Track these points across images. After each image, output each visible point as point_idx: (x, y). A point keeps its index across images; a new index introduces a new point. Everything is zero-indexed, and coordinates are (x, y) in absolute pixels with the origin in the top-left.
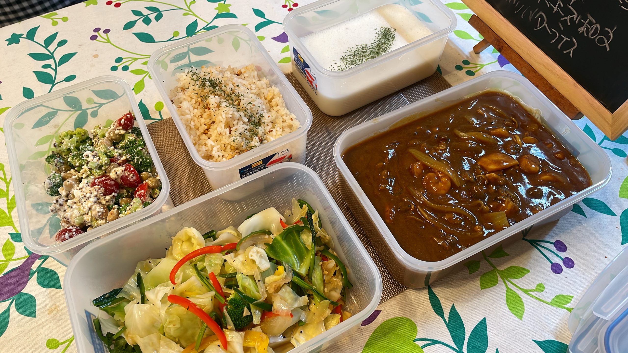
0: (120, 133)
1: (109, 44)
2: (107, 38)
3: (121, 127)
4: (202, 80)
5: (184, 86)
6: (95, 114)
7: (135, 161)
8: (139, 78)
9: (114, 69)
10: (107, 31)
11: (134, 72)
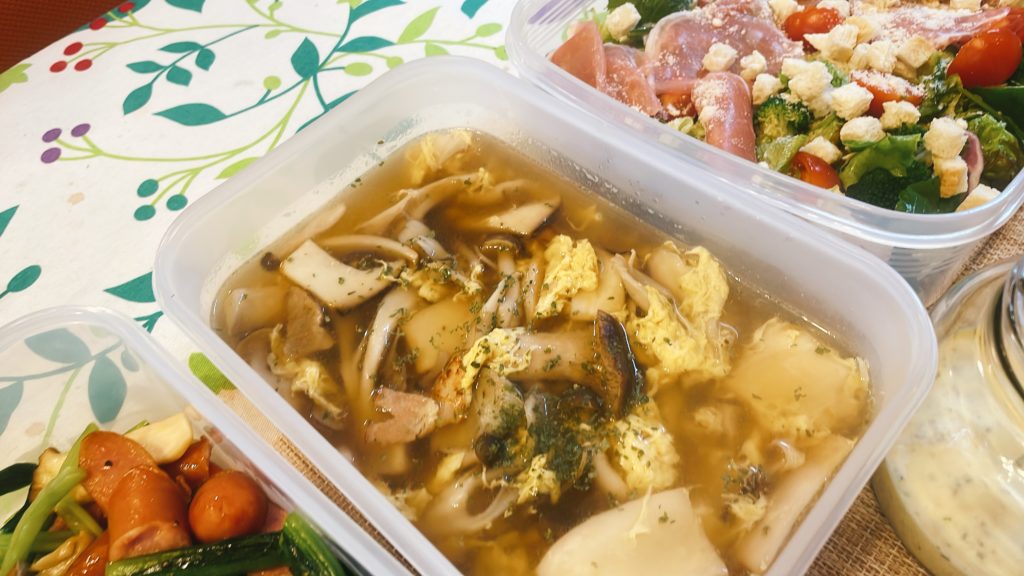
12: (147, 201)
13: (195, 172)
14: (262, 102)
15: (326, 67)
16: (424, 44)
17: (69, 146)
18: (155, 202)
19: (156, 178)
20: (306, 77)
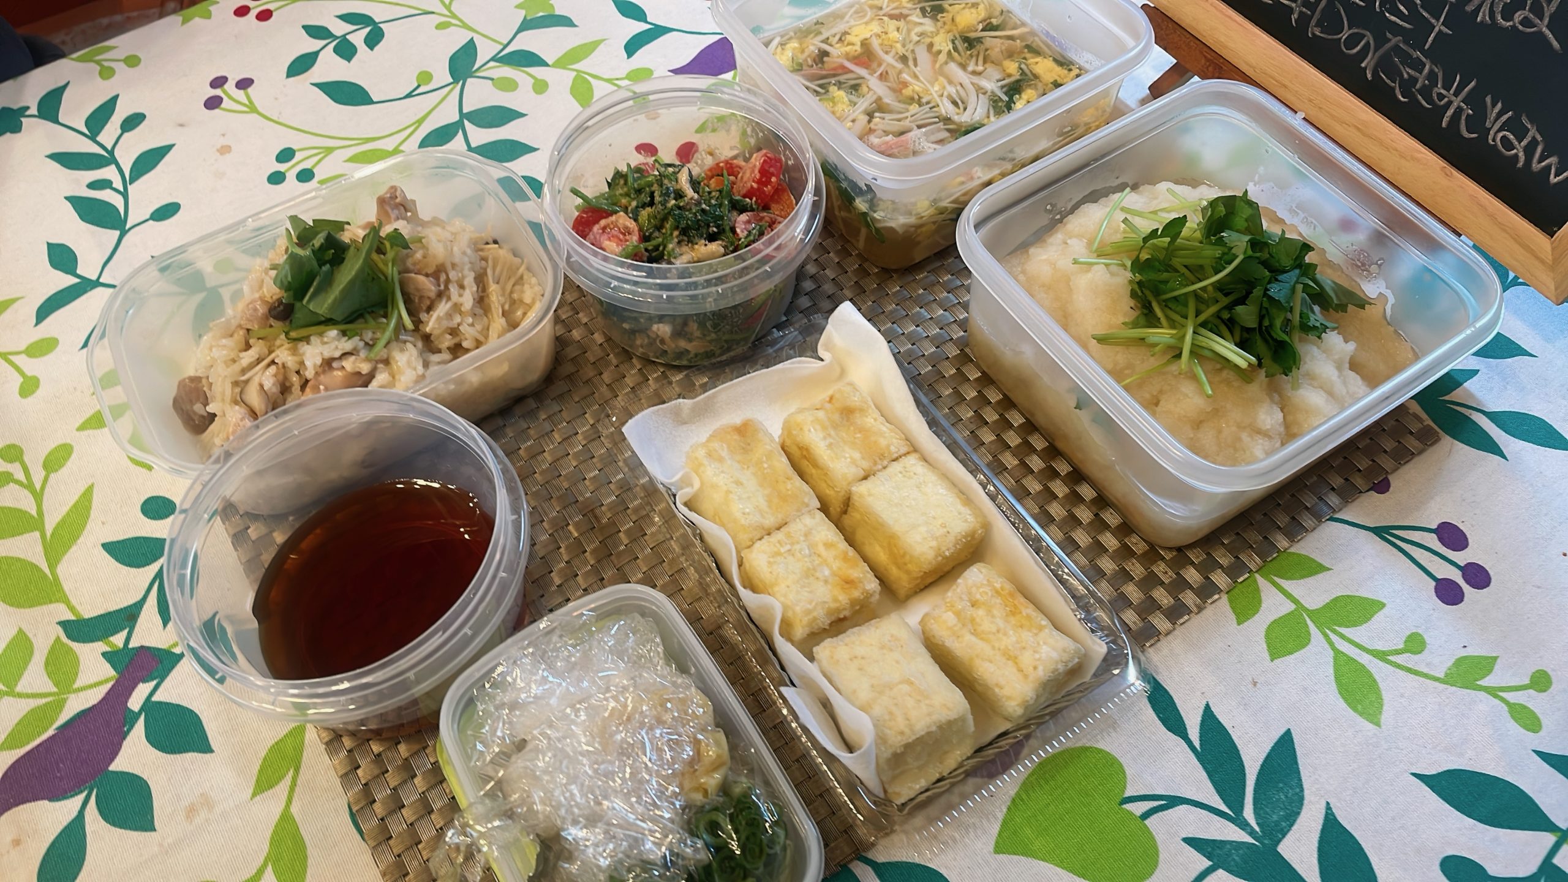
1: (255, 115)
9: (276, 178)
10: (244, 84)
11: (329, 183)
12: (282, 167)
13: (329, 150)
14: (409, 96)
15: (478, 74)
16: (575, 73)
17: (230, 97)
19: (295, 147)
20: (456, 81)
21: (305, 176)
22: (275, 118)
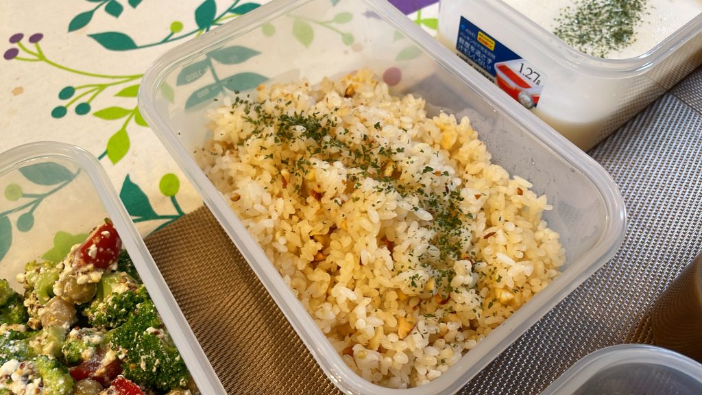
0: (89, 282)
1: (42, 63)
2: (36, 51)
3: (90, 266)
4: (280, 122)
5: (230, 138)
6: (26, 223)
7: (143, 365)
8: (116, 125)
9: (59, 112)
10: (36, 38)
11: (102, 114)
12: (64, 103)
13: (102, 87)
14: (165, 41)
15: (218, 23)
17: (24, 49)
18: (68, 105)
19: (74, 86)
20: (201, 27)
21: (83, 109)
22: (58, 63)
